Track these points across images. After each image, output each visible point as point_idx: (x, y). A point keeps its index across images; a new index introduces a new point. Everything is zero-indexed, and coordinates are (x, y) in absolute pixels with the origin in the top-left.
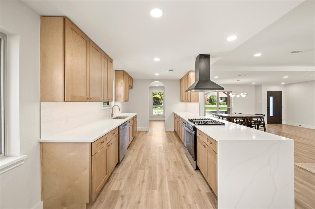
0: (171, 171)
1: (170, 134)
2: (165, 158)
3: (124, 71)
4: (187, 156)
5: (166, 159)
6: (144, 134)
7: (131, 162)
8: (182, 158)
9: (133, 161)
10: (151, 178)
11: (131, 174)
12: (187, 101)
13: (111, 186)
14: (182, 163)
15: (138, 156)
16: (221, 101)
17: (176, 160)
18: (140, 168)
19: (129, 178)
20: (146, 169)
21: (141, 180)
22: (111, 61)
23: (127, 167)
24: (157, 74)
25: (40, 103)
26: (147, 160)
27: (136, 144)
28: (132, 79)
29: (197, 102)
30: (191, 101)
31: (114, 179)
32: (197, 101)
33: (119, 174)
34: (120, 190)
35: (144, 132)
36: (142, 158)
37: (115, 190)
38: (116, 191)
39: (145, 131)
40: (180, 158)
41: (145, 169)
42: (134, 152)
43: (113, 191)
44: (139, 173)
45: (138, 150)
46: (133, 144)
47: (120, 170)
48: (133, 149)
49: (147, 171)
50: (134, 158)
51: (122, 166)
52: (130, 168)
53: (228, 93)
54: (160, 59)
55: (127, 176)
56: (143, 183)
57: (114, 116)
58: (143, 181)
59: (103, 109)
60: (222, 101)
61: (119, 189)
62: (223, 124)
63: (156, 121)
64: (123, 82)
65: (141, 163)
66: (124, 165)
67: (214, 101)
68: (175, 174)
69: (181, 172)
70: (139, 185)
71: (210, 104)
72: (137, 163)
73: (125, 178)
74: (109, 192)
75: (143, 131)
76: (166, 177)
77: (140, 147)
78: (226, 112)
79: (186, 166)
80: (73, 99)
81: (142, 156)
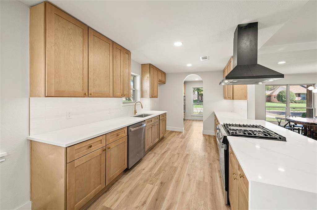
0: (188, 196)
1: (208, 139)
2: (187, 173)
3: (150, 64)
4: (220, 177)
5: (189, 175)
6: (176, 135)
7: (144, 170)
8: (211, 177)
9: (147, 169)
10: (157, 200)
11: (136, 187)
12: (229, 98)
13: (106, 199)
14: (209, 187)
15: (156, 163)
16: (297, 99)
17: (202, 180)
18: (150, 181)
19: (131, 193)
20: (156, 185)
21: (143, 200)
22: (128, 52)
23: (137, 176)
24: (189, 65)
25: (29, 98)
26: (163, 171)
27: (161, 147)
28: (164, 74)
29: (245, 99)
30: (235, 97)
31: (115, 189)
32: (245, 97)
33: (123, 184)
34: (112, 208)
35: (177, 134)
36: (159, 167)
37: (107, 206)
38: (108, 208)
39: (178, 132)
40: (210, 177)
41: (154, 185)
42: (155, 157)
43: (104, 206)
44: (145, 189)
45: (159, 155)
46: (158, 147)
47: (126, 178)
48: (155, 153)
49: (156, 188)
50: (150, 166)
51: (132, 173)
52: (139, 178)
53: (307, 86)
54: (183, 43)
55: (130, 190)
56: (143, 205)
57: (137, 114)
58: (145, 203)
59: (123, 106)
60: (300, 98)
61: (112, 206)
62: (282, 139)
63: (196, 120)
64: (149, 76)
65: (154, 175)
66: (134, 173)
67: (285, 98)
68: (193, 203)
69: (203, 202)
70: (136, 208)
71: (279, 102)
72: (150, 173)
73: (127, 192)
74: (100, 207)
75: (176, 132)
76: (177, 205)
77: (163, 152)
78: (304, 115)
79: (213, 194)
80: (59, 94)
81: (161, 164)
